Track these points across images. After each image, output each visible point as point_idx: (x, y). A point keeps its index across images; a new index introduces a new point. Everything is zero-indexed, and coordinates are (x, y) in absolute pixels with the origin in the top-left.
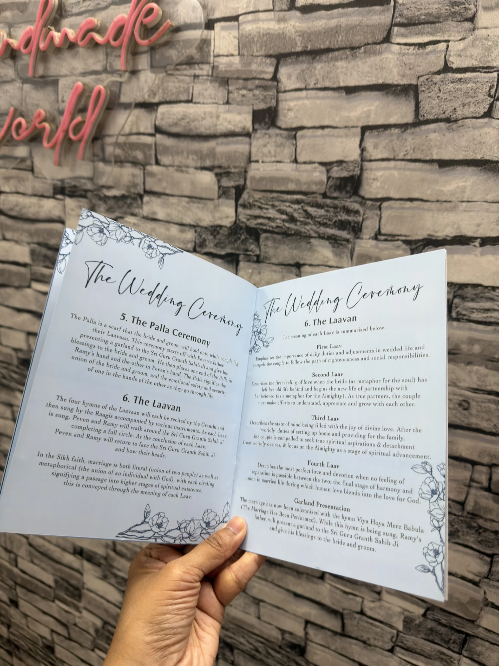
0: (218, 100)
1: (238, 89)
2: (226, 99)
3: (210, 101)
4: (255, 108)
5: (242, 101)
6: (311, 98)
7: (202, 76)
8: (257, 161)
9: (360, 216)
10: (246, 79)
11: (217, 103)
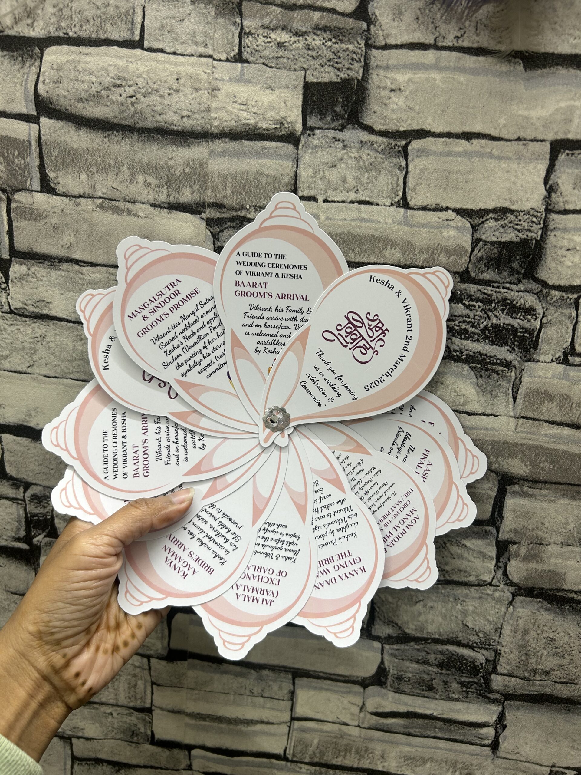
0: (214, 50)
1: (268, 28)
2: (236, 50)
3: (191, 49)
4: (311, 79)
5: (277, 58)
6: (446, 68)
9: (537, 318)
11: (211, 57)
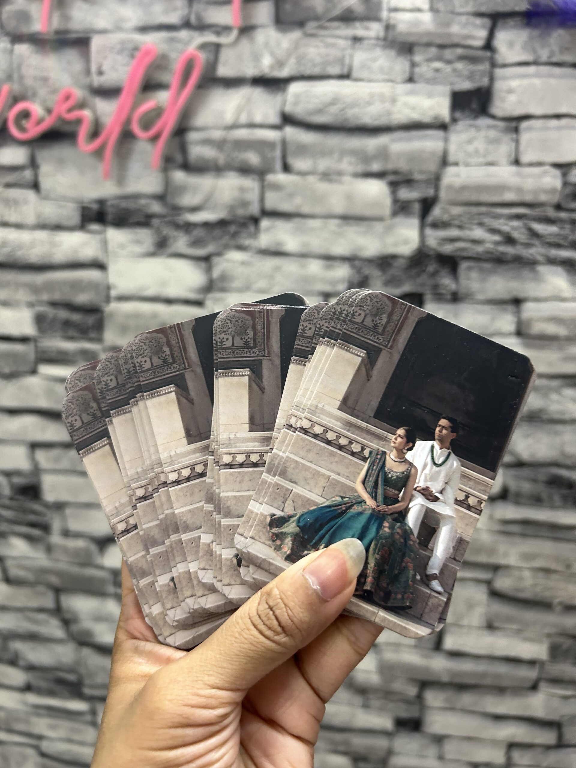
0: (394, 76)
1: (429, 60)
2: (408, 75)
3: (381, 77)
4: (456, 89)
5: (435, 78)
6: (543, 76)
7: (369, 38)
8: (456, 164)
10: (442, 47)
11: (392, 81)
